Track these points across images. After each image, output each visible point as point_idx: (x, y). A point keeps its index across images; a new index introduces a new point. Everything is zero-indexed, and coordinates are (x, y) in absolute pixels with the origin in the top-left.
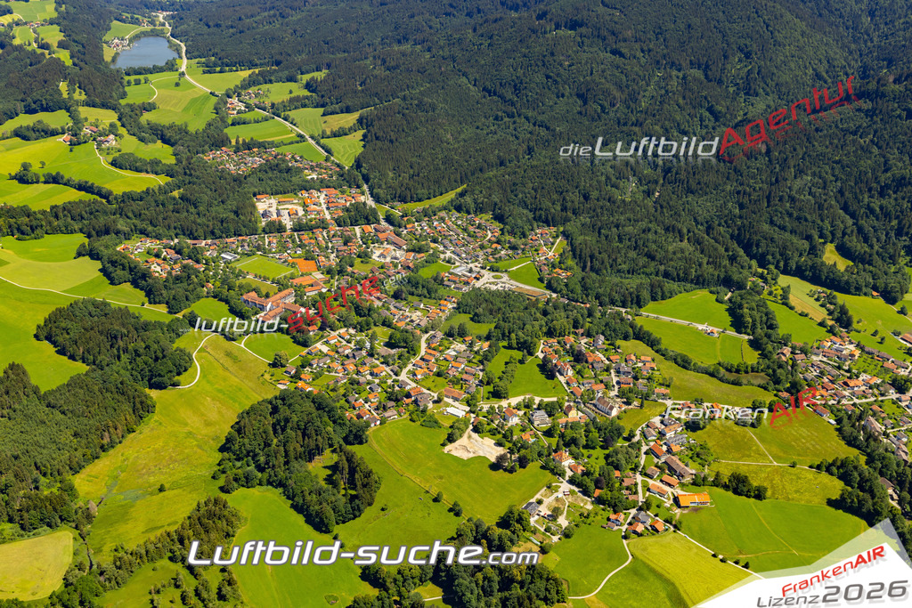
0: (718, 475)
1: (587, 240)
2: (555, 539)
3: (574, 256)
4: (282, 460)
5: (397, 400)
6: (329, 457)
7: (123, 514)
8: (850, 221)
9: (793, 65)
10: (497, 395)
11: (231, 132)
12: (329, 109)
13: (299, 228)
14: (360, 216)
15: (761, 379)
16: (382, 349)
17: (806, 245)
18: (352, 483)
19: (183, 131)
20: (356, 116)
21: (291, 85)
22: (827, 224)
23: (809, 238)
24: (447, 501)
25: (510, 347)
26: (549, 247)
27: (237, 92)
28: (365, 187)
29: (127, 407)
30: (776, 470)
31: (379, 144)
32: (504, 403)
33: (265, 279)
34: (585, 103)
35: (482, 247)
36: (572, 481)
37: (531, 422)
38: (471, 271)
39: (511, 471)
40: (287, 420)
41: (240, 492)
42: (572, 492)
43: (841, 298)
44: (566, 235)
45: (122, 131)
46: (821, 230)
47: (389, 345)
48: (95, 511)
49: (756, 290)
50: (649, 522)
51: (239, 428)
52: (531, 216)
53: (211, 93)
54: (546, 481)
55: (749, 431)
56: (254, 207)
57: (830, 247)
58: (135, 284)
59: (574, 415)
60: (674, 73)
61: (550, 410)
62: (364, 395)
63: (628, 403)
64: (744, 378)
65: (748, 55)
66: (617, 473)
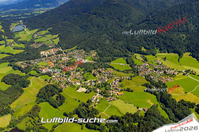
0: (125, 89)
1: (100, 52)
2: (97, 103)
3: (98, 55)
4: (48, 97)
5: (68, 84)
6: (56, 95)
7: (19, 110)
8: (146, 43)
9: (134, 17)
10: (85, 80)
11: (35, 41)
12: (53, 34)
13: (49, 56)
14: (60, 52)
15: (132, 72)
16: (64, 75)
17: (139, 48)
18: (60, 99)
19: (26, 41)
20: (58, 35)
21: (46, 31)
22: (142, 44)
23: (139, 46)
24: (78, 100)
25: (87, 72)
26: (94, 54)
27: (36, 33)
28: (60, 47)
29: (19, 92)
30: (135, 87)
31: (62, 39)
32: (87, 82)
33: (43, 66)
34: (98, 28)
35: (82, 55)
36: (99, 93)
37: (92, 84)
38: (80, 60)
39: (89, 93)
40: (48, 90)
41: (41, 103)
42: (99, 95)
43: (145, 56)
44: (97, 51)
45: (15, 43)
46: (141, 45)
47: (66, 74)
48: (14, 110)
49: (131, 57)
50: (113, 98)
51: (40, 93)
52: (90, 49)
53: (31, 34)
54: (95, 94)
55: (130, 81)
56: (40, 53)
57: (143, 48)
58: (19, 70)
59: (99, 82)
60: (114, 20)
61: (95, 82)
62: (62, 84)
63: (109, 79)
64: (129, 72)
65: (126, 16)
66: (107, 91)
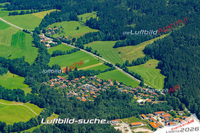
12: (119, 43)
27: (42, 29)
53: (24, 31)
